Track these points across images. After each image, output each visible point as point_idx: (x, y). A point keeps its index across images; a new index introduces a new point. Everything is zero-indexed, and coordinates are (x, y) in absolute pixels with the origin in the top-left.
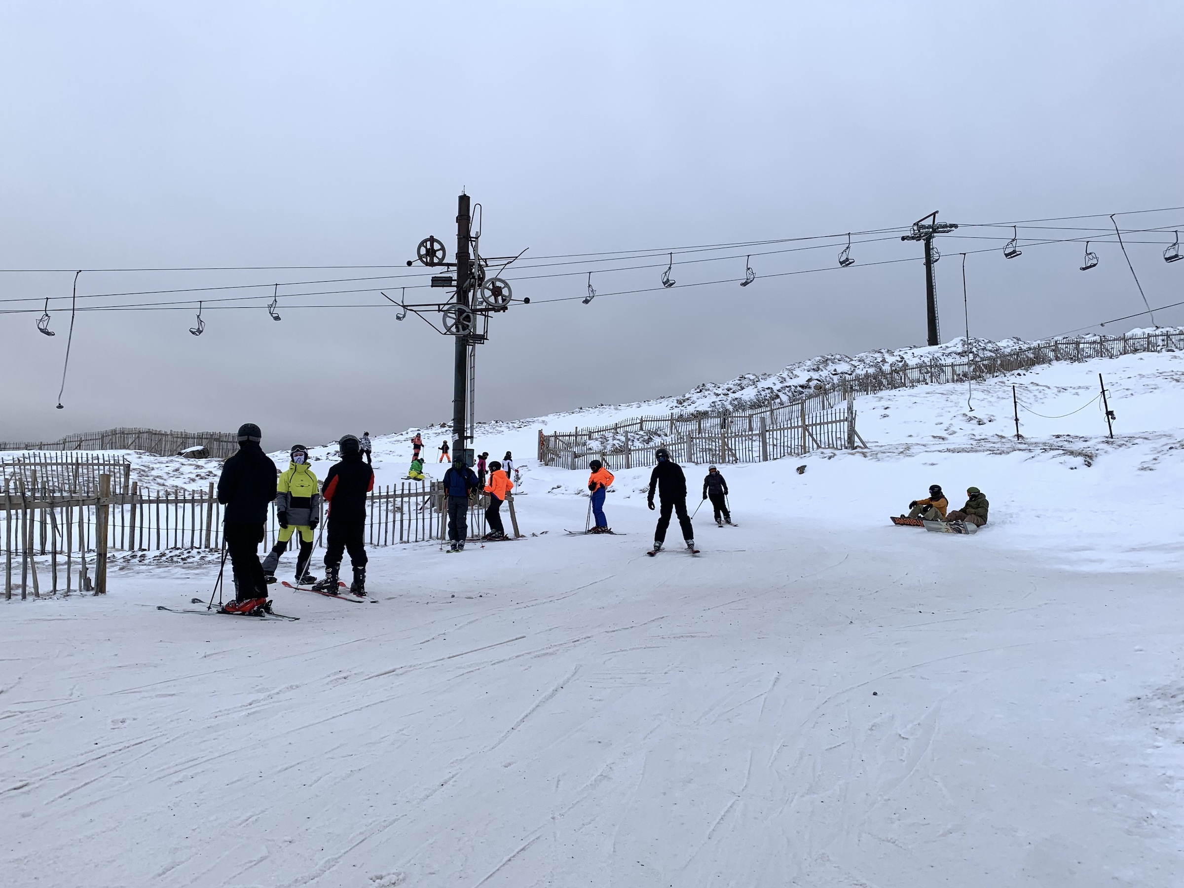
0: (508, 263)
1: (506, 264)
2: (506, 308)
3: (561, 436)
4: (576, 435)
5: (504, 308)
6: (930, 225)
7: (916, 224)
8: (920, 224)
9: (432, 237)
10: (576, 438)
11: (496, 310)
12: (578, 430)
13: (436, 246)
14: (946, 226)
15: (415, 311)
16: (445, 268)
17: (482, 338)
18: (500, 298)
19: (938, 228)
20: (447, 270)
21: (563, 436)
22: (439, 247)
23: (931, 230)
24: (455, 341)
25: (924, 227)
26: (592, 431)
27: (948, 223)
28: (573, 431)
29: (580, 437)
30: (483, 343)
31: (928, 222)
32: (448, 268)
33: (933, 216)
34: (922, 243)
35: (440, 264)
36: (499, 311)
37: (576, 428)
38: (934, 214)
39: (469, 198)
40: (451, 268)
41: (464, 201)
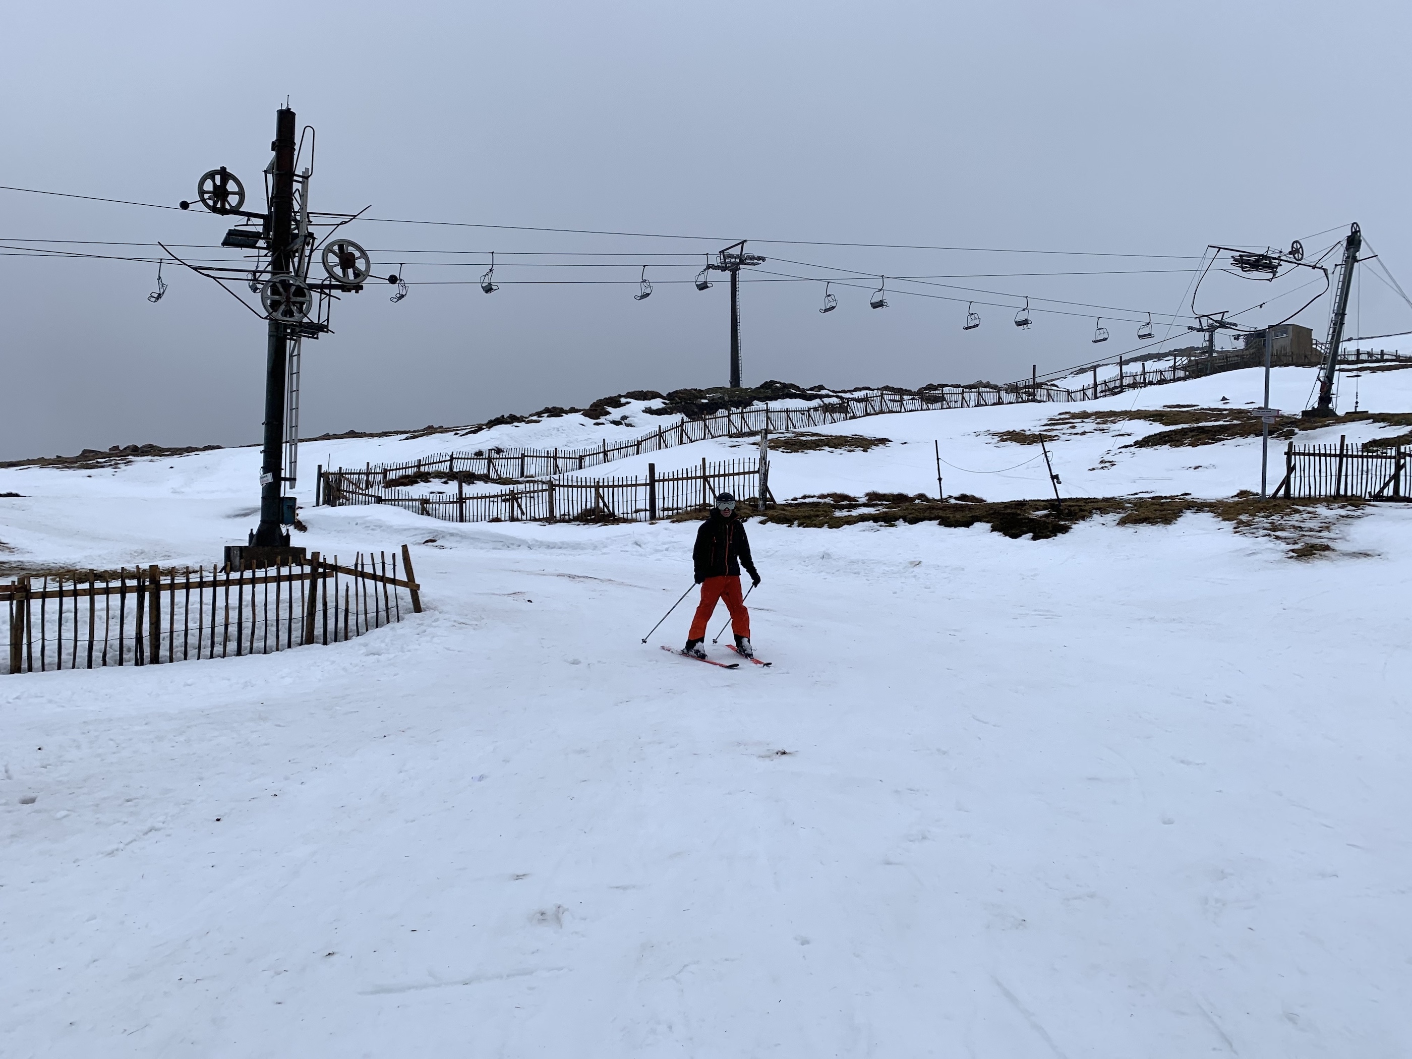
0: (341, 223)
1: (338, 225)
2: (361, 288)
3: (348, 474)
4: (368, 474)
5: (358, 288)
6: (738, 255)
7: (723, 252)
8: (726, 253)
9: (223, 169)
10: (368, 477)
11: (345, 288)
12: (370, 467)
13: (231, 186)
14: (753, 258)
15: (214, 278)
16: (244, 219)
17: (315, 329)
18: (350, 271)
19: (746, 259)
20: (246, 223)
21: (351, 474)
22: (236, 189)
23: (738, 260)
24: (268, 332)
25: (731, 256)
26: (389, 468)
27: (756, 254)
28: (364, 468)
29: (373, 475)
30: (317, 338)
31: (736, 251)
32: (249, 220)
33: (741, 245)
34: (728, 274)
35: (235, 211)
36: (349, 290)
37: (368, 463)
38: (743, 243)
39: (294, 114)
40: (254, 220)
41: (286, 119)
